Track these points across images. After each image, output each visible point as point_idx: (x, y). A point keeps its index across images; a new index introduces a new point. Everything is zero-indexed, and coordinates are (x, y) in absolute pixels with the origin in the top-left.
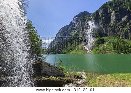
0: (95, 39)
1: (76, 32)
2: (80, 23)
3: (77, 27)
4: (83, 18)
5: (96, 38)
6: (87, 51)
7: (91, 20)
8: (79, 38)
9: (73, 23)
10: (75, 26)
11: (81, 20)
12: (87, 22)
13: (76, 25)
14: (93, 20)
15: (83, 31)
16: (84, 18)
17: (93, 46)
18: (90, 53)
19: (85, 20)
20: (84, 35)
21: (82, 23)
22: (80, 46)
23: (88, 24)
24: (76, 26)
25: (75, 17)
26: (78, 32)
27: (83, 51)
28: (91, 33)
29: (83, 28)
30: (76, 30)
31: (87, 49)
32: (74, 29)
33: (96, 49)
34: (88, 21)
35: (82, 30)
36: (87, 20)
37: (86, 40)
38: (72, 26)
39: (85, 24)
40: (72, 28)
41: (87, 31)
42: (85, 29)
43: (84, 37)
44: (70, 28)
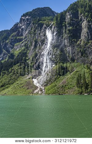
0: (54, 65)
1: (23, 48)
2: (31, 29)
3: (26, 37)
5: (56, 64)
6: (37, 88)
7: (51, 27)
8: (27, 61)
9: (20, 27)
10: (22, 35)
11: (33, 24)
12: (45, 31)
13: (25, 33)
14: (54, 28)
15: (35, 46)
16: (39, 20)
17: (48, 79)
18: (40, 93)
19: (41, 25)
20: (36, 55)
21: (35, 31)
22: (27, 77)
23: (45, 35)
24: (24, 35)
25: (24, 15)
26: (27, 47)
27: (28, 89)
28: (48, 53)
29: (36, 42)
30: (24, 43)
32: (20, 40)
34: (45, 28)
35: (33, 44)
36: (45, 26)
37: (39, 67)
38: (16, 33)
39: (40, 34)
40: (16, 39)
41: (43, 49)
42: (40, 43)
43: (36, 61)
44: (13, 36)
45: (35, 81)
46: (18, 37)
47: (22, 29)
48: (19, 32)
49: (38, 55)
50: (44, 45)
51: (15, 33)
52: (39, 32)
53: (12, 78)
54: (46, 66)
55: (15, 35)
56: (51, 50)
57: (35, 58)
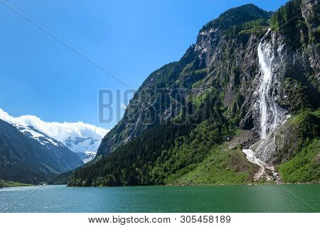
0: (289, 116)
1: (210, 90)
2: (223, 51)
3: (213, 68)
4: (237, 33)
5: (295, 111)
6: (257, 168)
7: (269, 38)
8: (224, 114)
9: (199, 52)
10: (204, 66)
11: (227, 39)
12: (255, 48)
13: (211, 61)
14: (276, 38)
15: (237, 82)
16: (238, 30)
17: (282, 146)
19: (245, 39)
20: (242, 99)
21: (232, 52)
22: (229, 146)
23: (256, 56)
24: (209, 65)
25: (205, 29)
27: (237, 171)
28: (271, 90)
29: (238, 73)
30: (211, 80)
31: (257, 161)
32: (203, 75)
33: (297, 159)
34: (255, 41)
35: (232, 78)
36: (252, 37)
37: (251, 124)
38: (192, 64)
39: (243, 55)
40: (193, 74)
41: (256, 85)
42: (247, 74)
43: (244, 111)
44: (187, 71)
45: (249, 154)
46: (197, 72)
47: (204, 55)
48: (198, 60)
49: (247, 99)
50: (256, 76)
51: (190, 65)
52: (242, 52)
53: (199, 150)
54: (270, 121)
55: (192, 69)
56: (277, 84)
57: (240, 106)
